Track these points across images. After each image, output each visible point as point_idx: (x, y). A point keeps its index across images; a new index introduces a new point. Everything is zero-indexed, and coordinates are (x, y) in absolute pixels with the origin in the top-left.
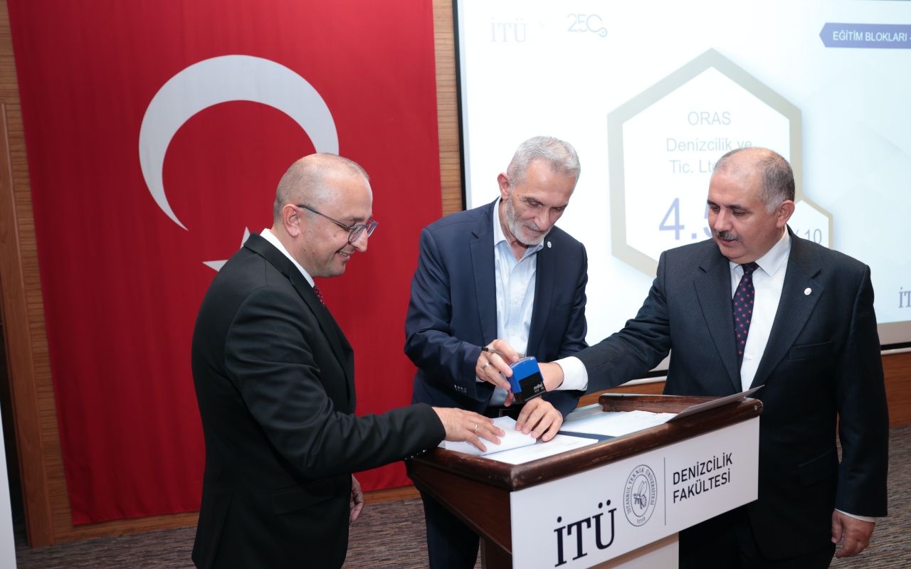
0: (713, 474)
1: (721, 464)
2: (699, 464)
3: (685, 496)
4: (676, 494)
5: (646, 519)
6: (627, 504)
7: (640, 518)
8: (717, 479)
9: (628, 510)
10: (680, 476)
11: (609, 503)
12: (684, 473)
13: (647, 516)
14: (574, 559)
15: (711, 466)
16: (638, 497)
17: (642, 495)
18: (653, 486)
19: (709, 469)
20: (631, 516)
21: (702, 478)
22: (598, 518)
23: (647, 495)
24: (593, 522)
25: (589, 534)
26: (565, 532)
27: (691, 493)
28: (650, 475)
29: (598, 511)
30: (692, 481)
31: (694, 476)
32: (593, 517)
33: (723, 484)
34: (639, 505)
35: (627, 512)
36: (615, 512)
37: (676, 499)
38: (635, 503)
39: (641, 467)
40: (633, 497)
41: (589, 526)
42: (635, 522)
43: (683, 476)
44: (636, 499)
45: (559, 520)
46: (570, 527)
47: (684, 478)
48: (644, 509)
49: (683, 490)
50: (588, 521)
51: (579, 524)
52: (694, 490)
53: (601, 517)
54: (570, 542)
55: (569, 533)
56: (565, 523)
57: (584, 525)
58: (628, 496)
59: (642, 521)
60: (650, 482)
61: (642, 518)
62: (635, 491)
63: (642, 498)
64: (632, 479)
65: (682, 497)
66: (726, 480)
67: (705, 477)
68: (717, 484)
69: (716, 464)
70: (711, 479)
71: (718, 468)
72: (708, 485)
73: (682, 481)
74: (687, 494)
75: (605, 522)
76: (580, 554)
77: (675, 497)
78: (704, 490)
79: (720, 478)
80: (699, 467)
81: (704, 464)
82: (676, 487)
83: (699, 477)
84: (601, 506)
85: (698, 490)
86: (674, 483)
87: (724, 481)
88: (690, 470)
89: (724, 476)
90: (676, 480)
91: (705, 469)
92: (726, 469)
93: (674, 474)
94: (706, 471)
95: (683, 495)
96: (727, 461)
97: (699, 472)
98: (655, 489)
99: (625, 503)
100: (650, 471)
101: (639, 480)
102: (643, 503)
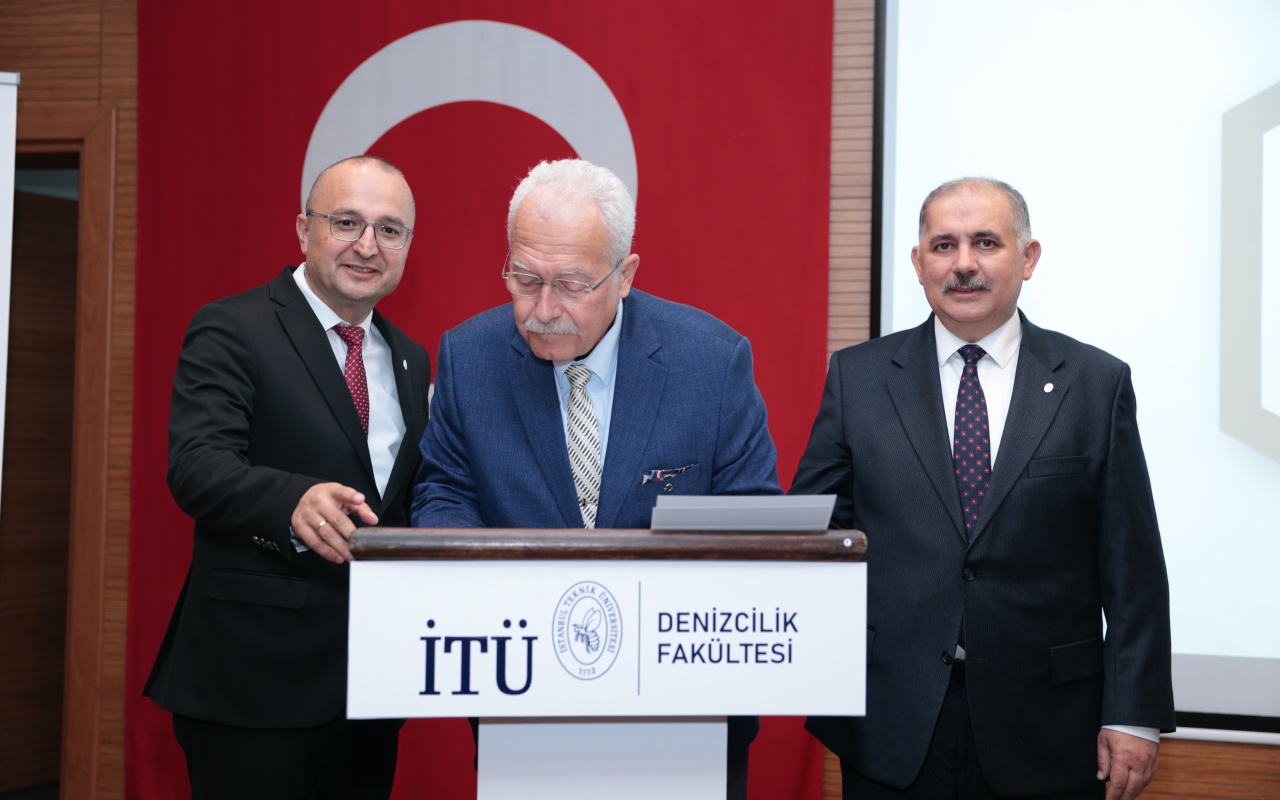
0: (752, 637)
1: (770, 623)
2: (718, 613)
3: (684, 658)
4: (664, 649)
5: (597, 674)
6: (560, 635)
7: (584, 667)
8: (761, 649)
9: (561, 647)
10: (673, 621)
11: (523, 624)
12: (682, 618)
13: (600, 667)
14: (454, 693)
15: (743, 622)
16: (583, 631)
17: (590, 629)
18: (613, 621)
19: (741, 627)
20: (566, 657)
21: (725, 638)
22: (501, 643)
23: (601, 632)
24: (492, 646)
25: (483, 665)
26: (440, 646)
27: (697, 658)
28: (608, 601)
29: (503, 632)
30: (699, 638)
31: (706, 629)
32: (493, 638)
33: (773, 661)
34: (583, 645)
35: (558, 650)
36: (534, 642)
37: (663, 657)
38: (576, 639)
39: (591, 585)
40: (571, 629)
41: (484, 649)
42: (574, 667)
43: (679, 622)
44: (579, 634)
45: (431, 624)
46: (449, 641)
47: (682, 627)
48: (594, 655)
49: (680, 647)
50: (482, 641)
51: (466, 642)
52: (704, 652)
53: (508, 642)
54: (448, 666)
55: (448, 649)
56: (440, 631)
57: (475, 646)
58: (560, 623)
59: (588, 674)
60: (607, 613)
61: (590, 667)
62: (577, 618)
63: (591, 635)
64: (572, 597)
65: (676, 658)
66: (784, 656)
67: (734, 639)
68: (761, 657)
69: (758, 622)
70: (746, 646)
71: (762, 630)
72: (737, 653)
73: (679, 630)
74: (689, 656)
75: (515, 653)
76: (465, 689)
77: (660, 654)
78: (729, 661)
79: (768, 649)
80: (718, 617)
81: (729, 615)
82: (664, 638)
83: (718, 634)
84: (507, 624)
85: (715, 656)
86: (661, 630)
87: (779, 658)
88: (696, 616)
89: (777, 649)
90: (665, 625)
91: (731, 625)
92: (781, 637)
93: (661, 615)
94: (733, 628)
95: (680, 654)
96: (786, 624)
97: (719, 626)
98: (619, 629)
99: (556, 633)
100: (608, 595)
101: (586, 605)
102: (593, 644)
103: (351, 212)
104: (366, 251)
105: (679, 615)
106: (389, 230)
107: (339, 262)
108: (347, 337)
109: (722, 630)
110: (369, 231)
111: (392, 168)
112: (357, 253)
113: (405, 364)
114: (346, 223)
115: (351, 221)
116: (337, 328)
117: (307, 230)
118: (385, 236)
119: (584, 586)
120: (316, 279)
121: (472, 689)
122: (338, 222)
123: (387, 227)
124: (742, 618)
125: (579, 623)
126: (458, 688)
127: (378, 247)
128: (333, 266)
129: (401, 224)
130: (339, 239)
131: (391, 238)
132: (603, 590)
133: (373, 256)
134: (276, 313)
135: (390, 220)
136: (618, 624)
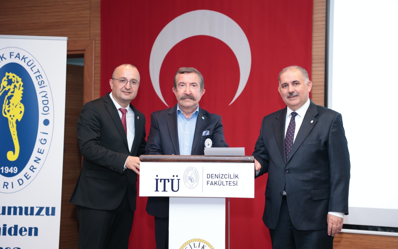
0: (228, 180)
1: (232, 177)
3: (213, 184)
4: (208, 182)
5: (194, 187)
7: (190, 186)
8: (230, 182)
10: (210, 176)
11: (177, 176)
12: (212, 175)
15: (226, 176)
16: (190, 178)
17: (192, 177)
18: (197, 176)
19: (226, 177)
20: (186, 184)
21: (222, 180)
22: (172, 180)
23: (194, 178)
24: (170, 181)
25: (168, 185)
26: (159, 181)
27: (216, 184)
29: (173, 178)
30: (216, 180)
31: (218, 178)
34: (191, 181)
35: (185, 182)
36: (179, 180)
38: (189, 180)
39: (192, 168)
40: (188, 177)
41: (169, 182)
42: (188, 186)
43: (212, 176)
45: (157, 176)
46: (161, 180)
47: (212, 177)
48: (193, 183)
49: (212, 182)
50: (168, 180)
51: (165, 180)
52: (217, 183)
53: (174, 180)
54: (161, 185)
55: (161, 182)
56: (159, 178)
57: (167, 181)
58: (185, 176)
60: (196, 174)
61: (192, 186)
62: (189, 175)
63: (192, 179)
64: (188, 170)
65: (211, 184)
66: (236, 184)
67: (224, 180)
68: (230, 184)
69: (230, 176)
70: (227, 182)
71: (230, 178)
72: (225, 183)
73: (212, 178)
74: (214, 184)
75: (175, 182)
76: (164, 190)
77: (207, 183)
78: (223, 185)
79: (232, 183)
80: (220, 175)
81: (223, 175)
82: (208, 179)
83: (220, 179)
84: (174, 176)
85: (220, 184)
86: (207, 178)
87: (234, 184)
88: (215, 175)
89: (234, 182)
90: (209, 177)
91: (223, 177)
92: (235, 180)
93: (207, 174)
94: (224, 178)
95: (212, 183)
96: (236, 177)
97: (220, 177)
98: (198, 177)
99: (184, 178)
100: (196, 170)
101: (191, 172)
102: (193, 181)
103: (124, 78)
104: (128, 88)
105: (212, 174)
106: (134, 82)
107: (121, 91)
108: (122, 112)
109: (221, 178)
110: (129, 83)
111: (134, 67)
112: (126, 88)
113: (138, 118)
114: (123, 81)
115: (124, 80)
116: (120, 109)
117: (112, 83)
118: (133, 84)
119: (190, 168)
120: (115, 96)
121: (166, 190)
122: (121, 81)
123: (133, 81)
124: (226, 175)
125: (189, 176)
126: (163, 190)
127: (131, 87)
128: (120, 92)
129: (136, 81)
130: (121, 86)
131: (134, 84)
132: (195, 169)
133: (130, 89)
134: (105, 105)
135: (134, 80)
136: (198, 176)
